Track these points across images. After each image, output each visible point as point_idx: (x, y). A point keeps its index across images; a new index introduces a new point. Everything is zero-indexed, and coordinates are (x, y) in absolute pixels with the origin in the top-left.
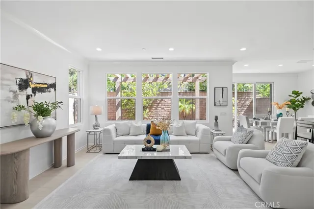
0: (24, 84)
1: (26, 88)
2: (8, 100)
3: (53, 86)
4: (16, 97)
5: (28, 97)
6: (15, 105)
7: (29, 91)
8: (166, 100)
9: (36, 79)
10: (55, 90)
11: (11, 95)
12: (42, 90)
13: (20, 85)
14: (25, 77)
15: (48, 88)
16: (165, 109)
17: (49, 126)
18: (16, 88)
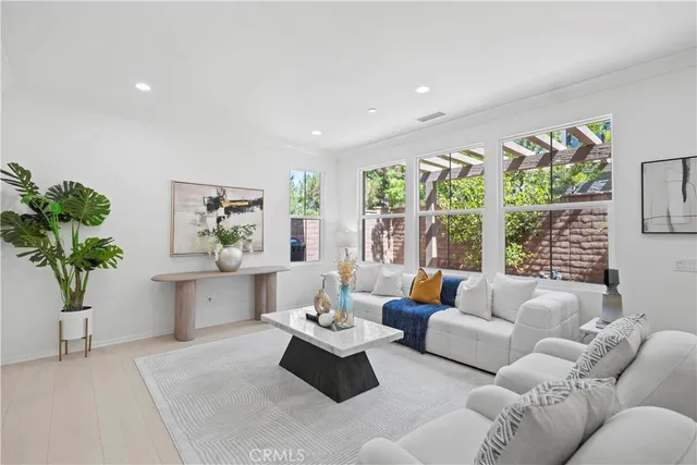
0: (214, 204)
1: (217, 209)
2: (194, 223)
3: (259, 203)
4: (203, 220)
5: (219, 220)
6: (201, 229)
7: (221, 212)
8: (586, 219)
9: (230, 196)
10: (262, 208)
11: (198, 217)
12: (239, 209)
13: (208, 205)
14: (215, 195)
15: (249, 206)
16: (586, 245)
17: (230, 258)
18: (204, 209)
